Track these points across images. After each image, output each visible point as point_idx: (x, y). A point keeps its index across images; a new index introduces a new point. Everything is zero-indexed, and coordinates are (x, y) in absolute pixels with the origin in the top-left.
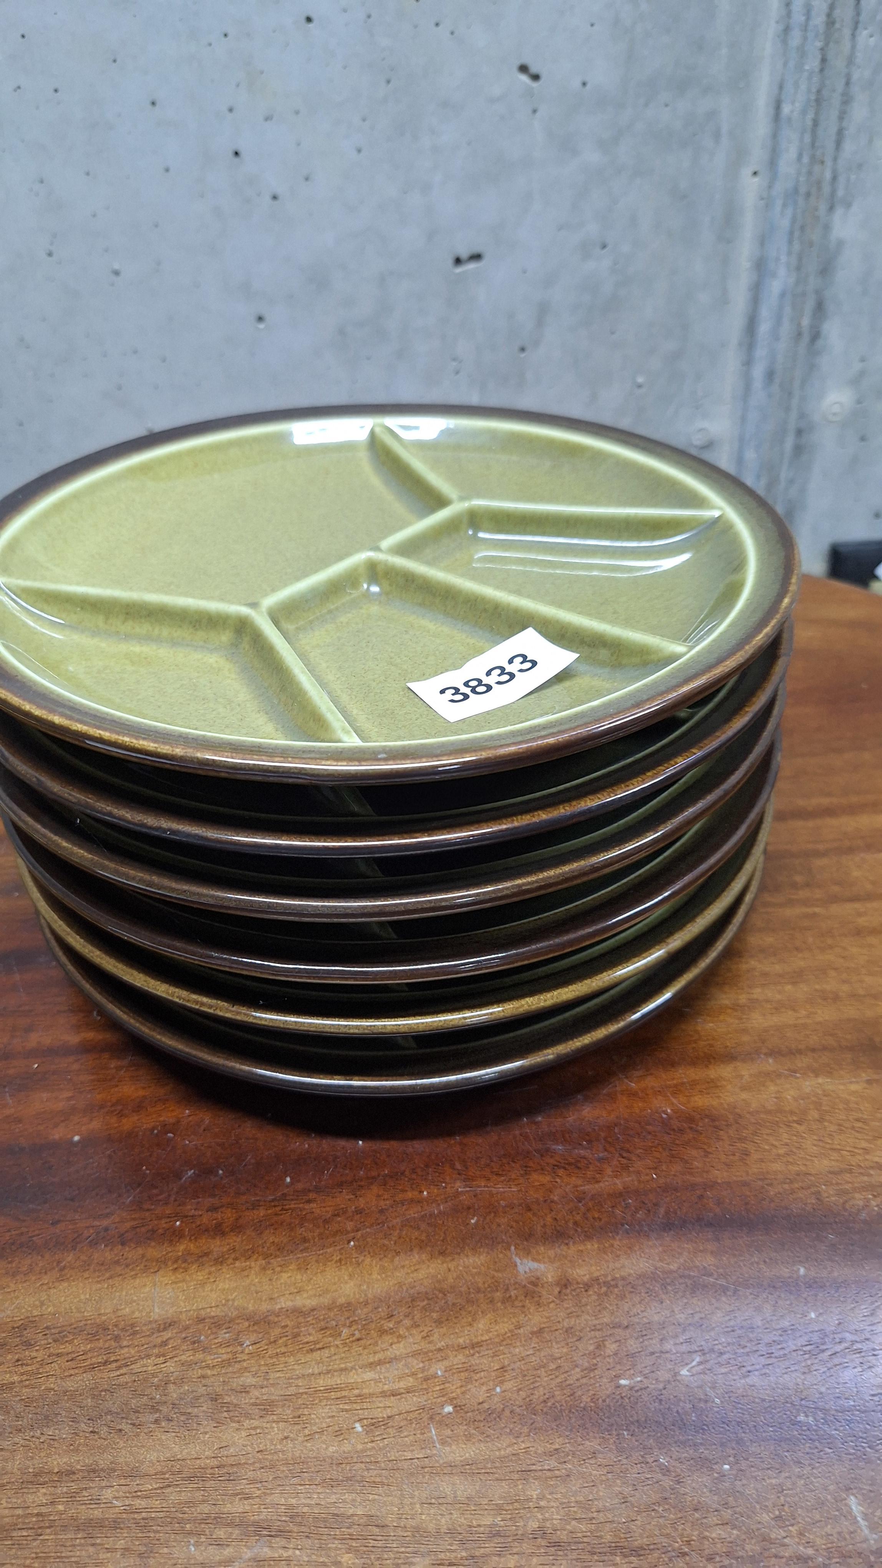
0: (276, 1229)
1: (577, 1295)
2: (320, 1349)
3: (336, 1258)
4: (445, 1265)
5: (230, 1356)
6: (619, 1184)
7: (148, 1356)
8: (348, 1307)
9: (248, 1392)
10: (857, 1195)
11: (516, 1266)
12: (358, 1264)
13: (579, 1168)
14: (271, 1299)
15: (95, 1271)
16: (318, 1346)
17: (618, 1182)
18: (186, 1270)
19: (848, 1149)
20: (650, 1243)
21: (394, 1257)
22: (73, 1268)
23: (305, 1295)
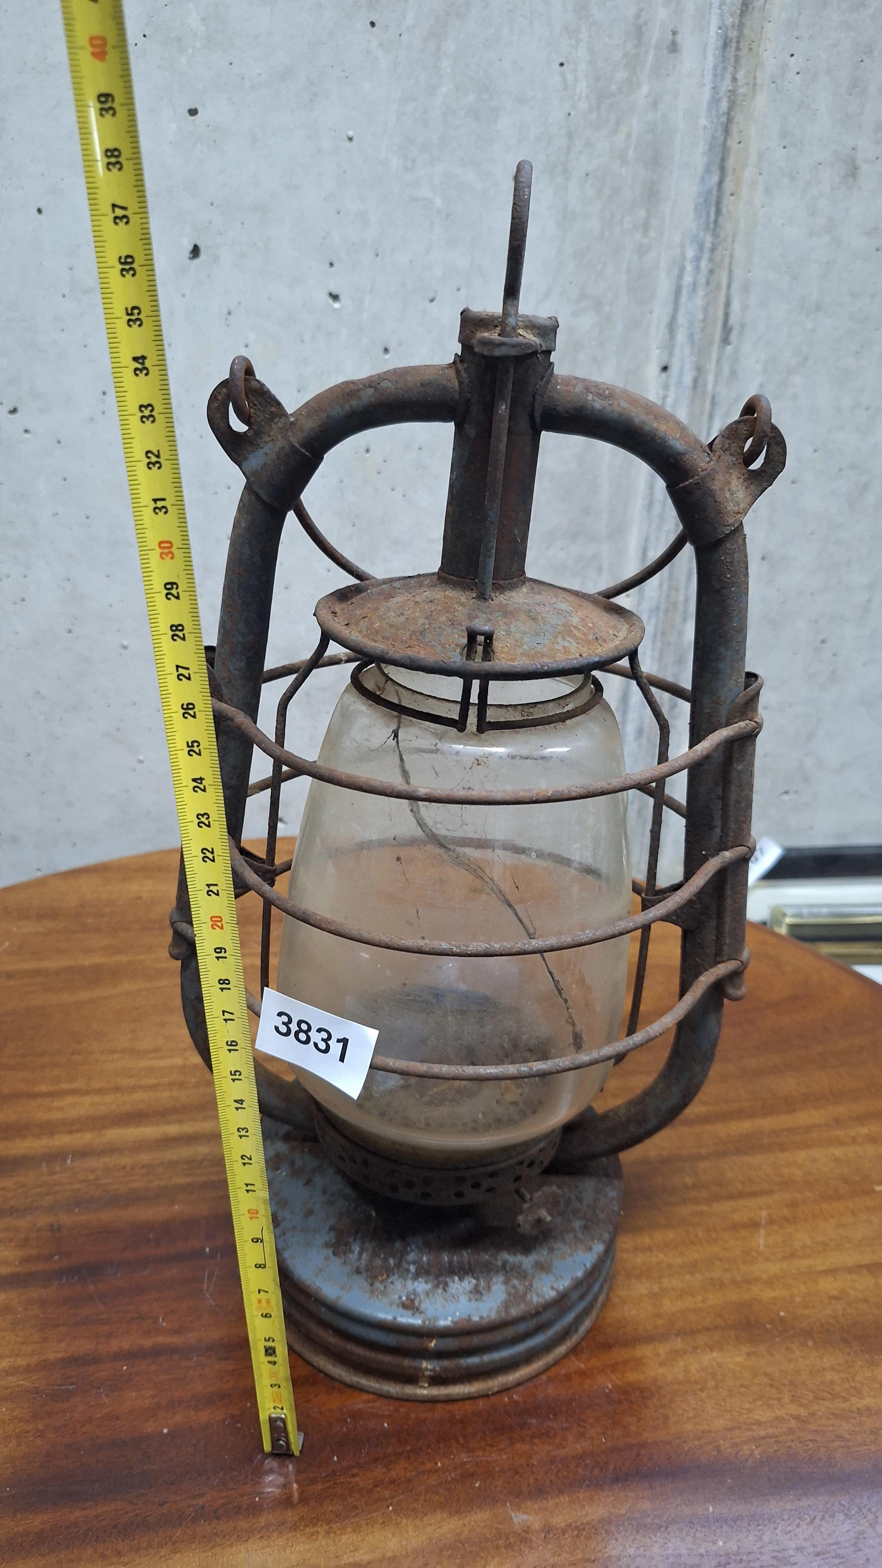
0: (332, 1500)
1: (558, 1538)
3: (380, 1521)
4: (461, 1521)
6: (579, 1448)
8: (394, 1559)
10: (745, 1447)
11: (512, 1517)
12: (397, 1524)
13: (549, 1437)
14: (337, 1557)
15: (199, 1543)
17: (578, 1446)
18: (269, 1537)
19: (737, 1409)
20: (605, 1494)
21: (423, 1517)
22: (183, 1542)
23: (361, 1552)
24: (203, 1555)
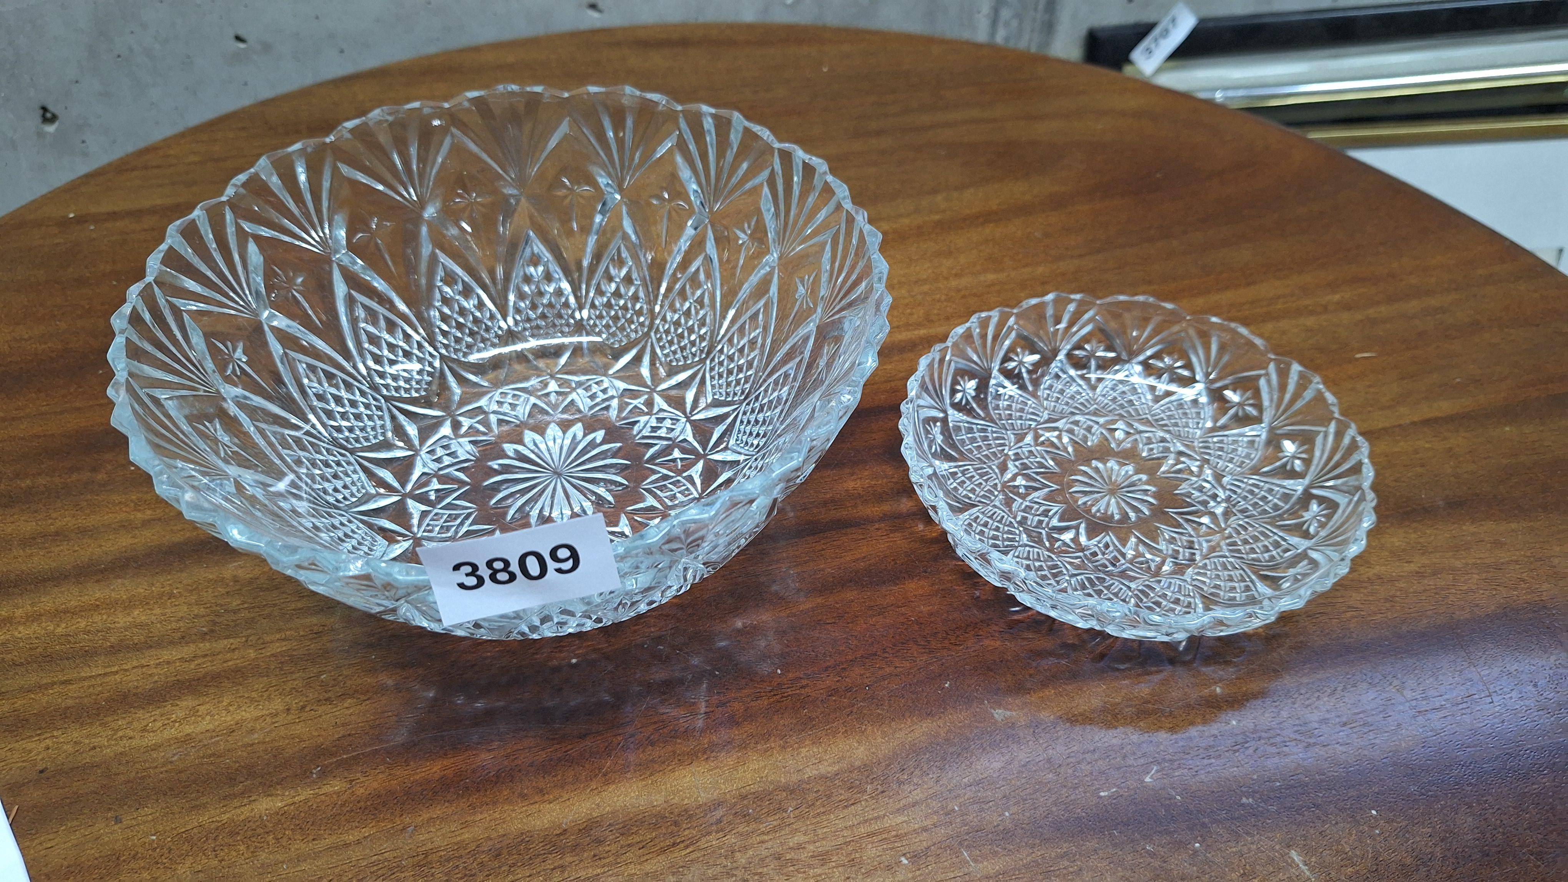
0: (783, 713)
2: (853, 804)
3: (842, 731)
4: (935, 723)
5: (779, 822)
7: (709, 833)
8: (866, 768)
9: (804, 848)
11: (993, 715)
12: (863, 732)
14: (799, 770)
15: (635, 771)
16: (850, 803)
18: (716, 757)
20: (1096, 684)
21: (890, 723)
22: (615, 772)
23: (826, 763)
24: (640, 784)
